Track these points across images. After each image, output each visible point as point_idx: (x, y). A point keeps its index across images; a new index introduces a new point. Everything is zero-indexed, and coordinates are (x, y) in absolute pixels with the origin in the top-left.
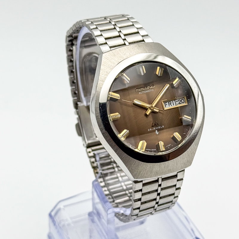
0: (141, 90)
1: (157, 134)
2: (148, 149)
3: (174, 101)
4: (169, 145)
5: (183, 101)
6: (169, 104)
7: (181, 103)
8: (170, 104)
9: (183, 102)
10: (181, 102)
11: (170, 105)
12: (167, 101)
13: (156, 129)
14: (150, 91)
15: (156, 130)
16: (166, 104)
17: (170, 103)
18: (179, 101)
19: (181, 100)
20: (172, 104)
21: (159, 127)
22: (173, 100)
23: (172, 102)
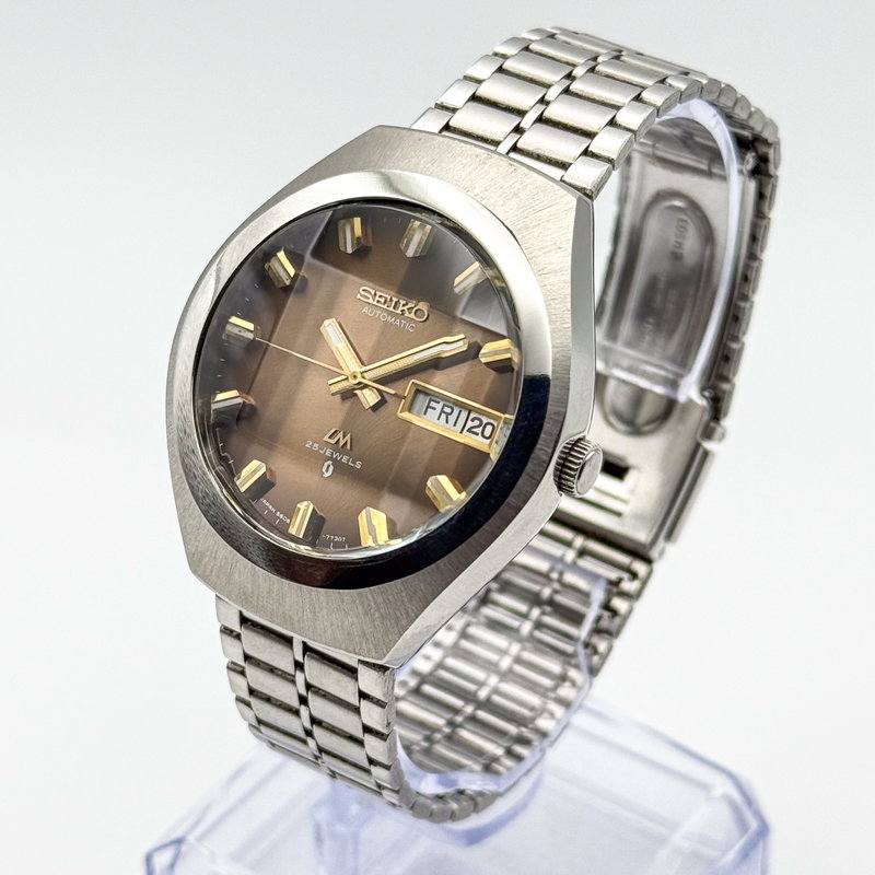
0: (375, 303)
1: (326, 475)
2: (268, 504)
3: (464, 414)
4: (337, 539)
5: (489, 428)
6: (442, 411)
7: (477, 434)
8: (448, 414)
9: (487, 433)
10: (479, 430)
11: (443, 416)
12: (443, 400)
13: (330, 459)
14: (401, 323)
15: (330, 462)
16: (432, 404)
17: (448, 410)
18: (477, 423)
19: (485, 420)
20: (452, 418)
21: (344, 460)
22: (466, 409)
23: (456, 411)
